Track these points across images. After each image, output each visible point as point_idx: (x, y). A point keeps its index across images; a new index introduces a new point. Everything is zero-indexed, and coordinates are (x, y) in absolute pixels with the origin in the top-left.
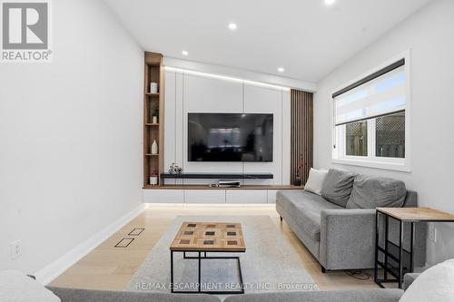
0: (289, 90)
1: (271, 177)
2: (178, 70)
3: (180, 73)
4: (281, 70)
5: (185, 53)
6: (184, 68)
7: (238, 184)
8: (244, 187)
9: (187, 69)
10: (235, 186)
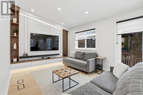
0: (62, 29)
1: (59, 54)
2: (25, 15)
3: (26, 17)
4: (63, 24)
5: (33, 10)
6: (28, 16)
7: (50, 58)
8: (52, 58)
9: (30, 16)
10: (49, 58)
